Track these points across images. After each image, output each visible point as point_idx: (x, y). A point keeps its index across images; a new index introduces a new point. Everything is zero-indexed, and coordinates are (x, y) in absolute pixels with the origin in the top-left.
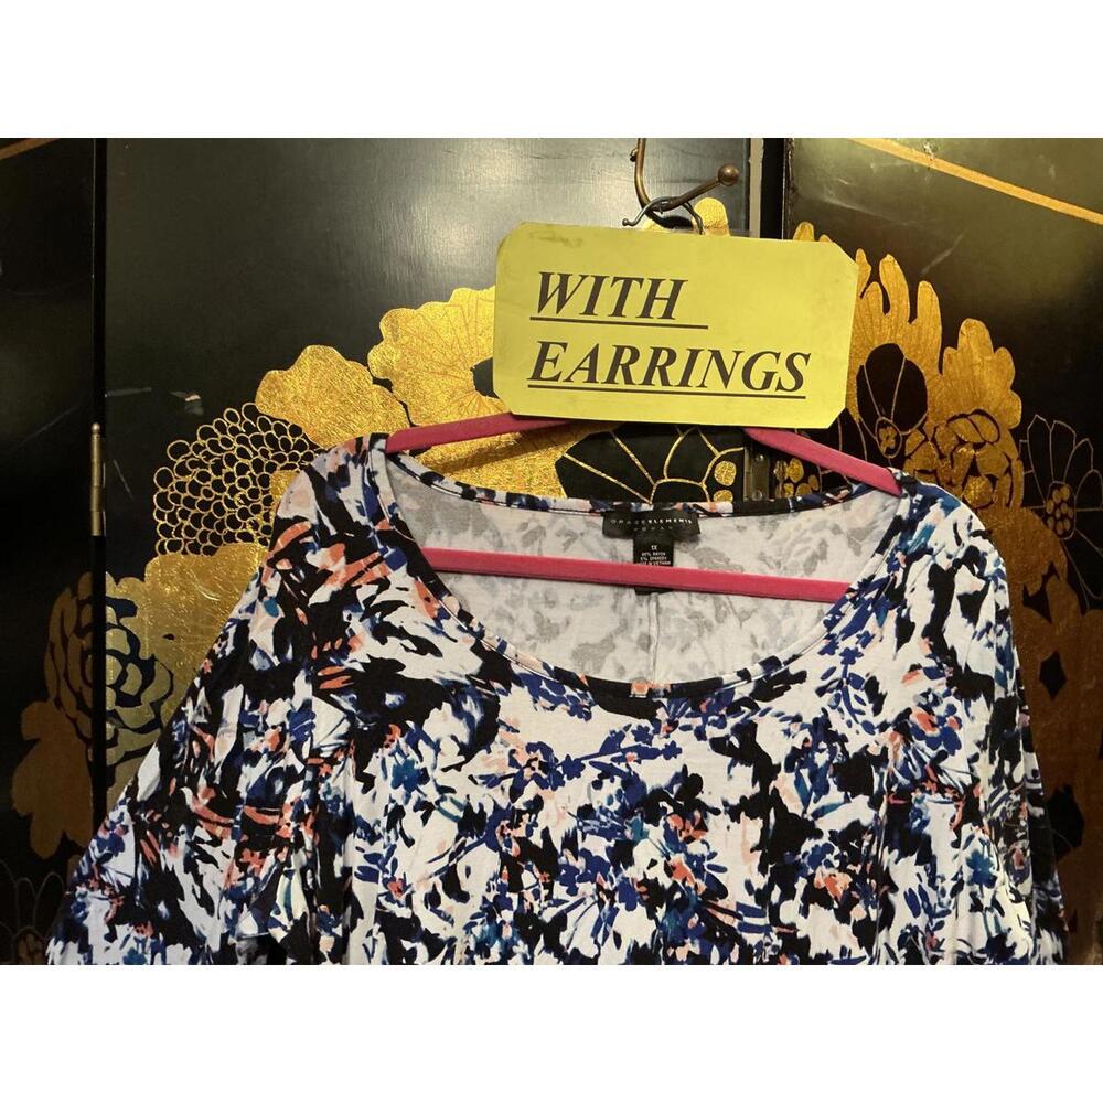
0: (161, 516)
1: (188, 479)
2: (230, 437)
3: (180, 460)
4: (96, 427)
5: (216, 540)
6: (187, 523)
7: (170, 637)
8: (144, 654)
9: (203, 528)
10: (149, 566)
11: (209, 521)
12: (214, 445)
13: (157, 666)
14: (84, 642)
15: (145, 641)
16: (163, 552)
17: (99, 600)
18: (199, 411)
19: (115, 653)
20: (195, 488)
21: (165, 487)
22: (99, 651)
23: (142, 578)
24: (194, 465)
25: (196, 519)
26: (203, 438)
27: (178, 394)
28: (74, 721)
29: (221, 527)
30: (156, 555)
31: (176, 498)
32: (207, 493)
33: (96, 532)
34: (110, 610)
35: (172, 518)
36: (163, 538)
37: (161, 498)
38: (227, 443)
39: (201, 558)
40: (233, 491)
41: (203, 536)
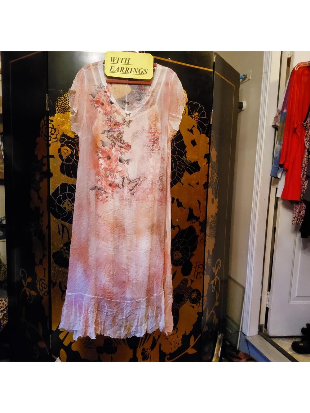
0: (57, 108)
1: (61, 102)
2: (67, 97)
3: (59, 100)
4: (47, 94)
5: (65, 112)
6: (61, 109)
7: (58, 125)
8: (55, 128)
9: (63, 110)
10: (55, 115)
11: (64, 109)
12: (64, 98)
13: (57, 129)
14: (45, 126)
15: (55, 126)
16: (57, 113)
17: (48, 120)
18: (62, 93)
19: (50, 127)
20: (62, 104)
21: (57, 103)
22: (48, 127)
23: (54, 116)
24: (62, 101)
25: (62, 109)
26: (63, 97)
27: (59, 90)
28: (44, 138)
29: (65, 110)
30: (56, 113)
31: (59, 105)
32: (63, 105)
33: (47, 110)
34: (50, 121)
35: (59, 108)
36: (57, 111)
37: (57, 105)
38: (66, 98)
39: (63, 114)
40: (67, 105)
41: (63, 111)
